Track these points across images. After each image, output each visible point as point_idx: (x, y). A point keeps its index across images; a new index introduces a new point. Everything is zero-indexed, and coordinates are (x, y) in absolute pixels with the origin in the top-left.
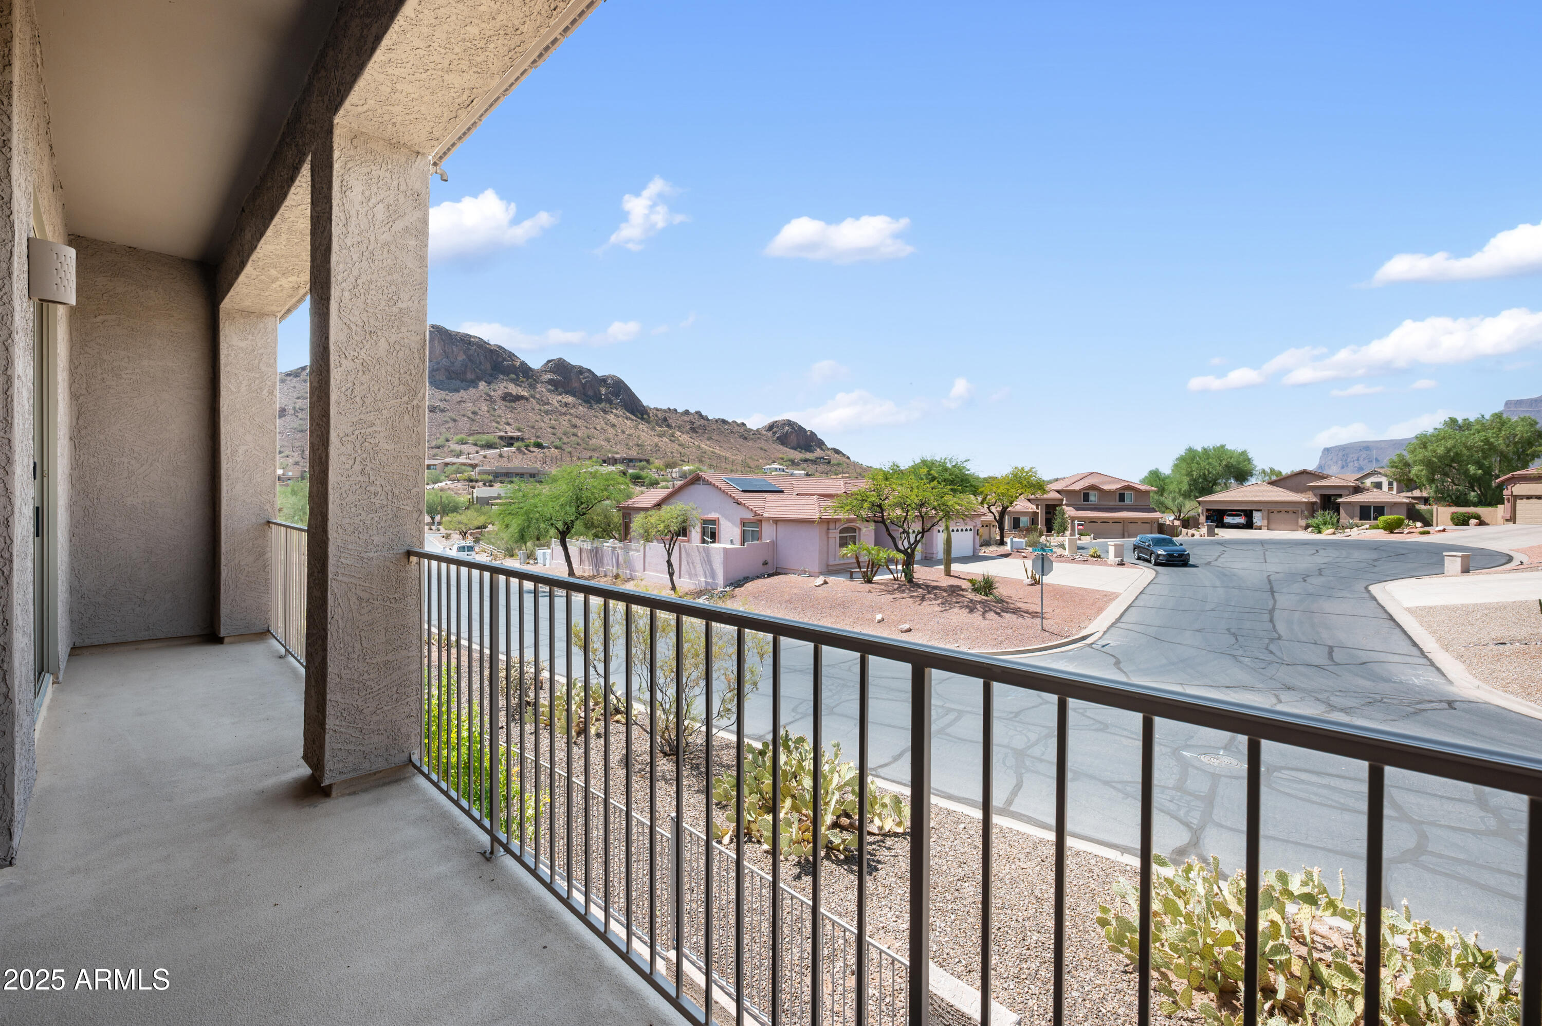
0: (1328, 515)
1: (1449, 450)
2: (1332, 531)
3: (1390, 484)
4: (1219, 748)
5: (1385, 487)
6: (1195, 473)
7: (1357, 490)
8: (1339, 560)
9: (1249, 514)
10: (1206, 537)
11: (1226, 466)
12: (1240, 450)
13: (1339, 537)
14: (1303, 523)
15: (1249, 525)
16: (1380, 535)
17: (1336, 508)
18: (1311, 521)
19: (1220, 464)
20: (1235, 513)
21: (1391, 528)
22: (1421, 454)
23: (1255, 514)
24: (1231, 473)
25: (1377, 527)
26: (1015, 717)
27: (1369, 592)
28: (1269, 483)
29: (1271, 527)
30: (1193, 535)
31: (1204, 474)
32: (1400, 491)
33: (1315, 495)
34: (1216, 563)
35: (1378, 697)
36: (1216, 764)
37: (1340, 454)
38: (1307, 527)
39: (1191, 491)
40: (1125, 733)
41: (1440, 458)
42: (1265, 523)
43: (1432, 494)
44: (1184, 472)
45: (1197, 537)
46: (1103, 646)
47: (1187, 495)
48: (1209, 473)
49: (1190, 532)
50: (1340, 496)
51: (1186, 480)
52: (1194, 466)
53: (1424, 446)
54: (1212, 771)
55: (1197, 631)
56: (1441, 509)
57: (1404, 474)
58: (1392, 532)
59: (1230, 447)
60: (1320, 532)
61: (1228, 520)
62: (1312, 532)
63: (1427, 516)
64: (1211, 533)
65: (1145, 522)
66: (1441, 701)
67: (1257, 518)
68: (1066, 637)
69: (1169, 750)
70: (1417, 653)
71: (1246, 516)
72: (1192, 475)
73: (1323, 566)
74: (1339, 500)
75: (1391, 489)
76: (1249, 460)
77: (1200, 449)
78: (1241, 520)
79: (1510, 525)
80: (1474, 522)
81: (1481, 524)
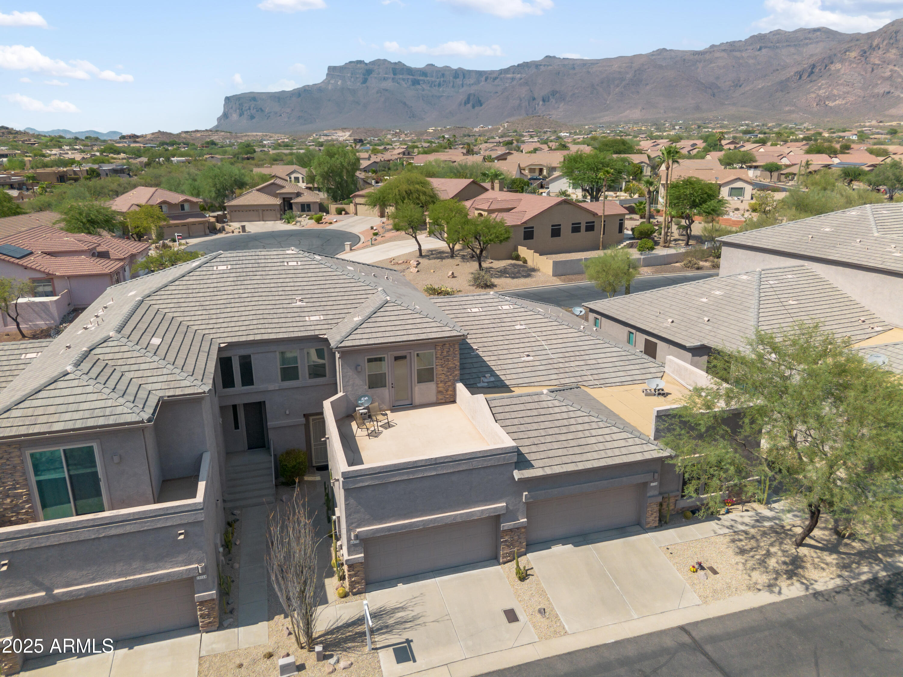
0: (288, 212)
2: (294, 222)
3: (303, 178)
5: (300, 180)
7: (298, 195)
14: (279, 216)
16: (313, 224)
17: (291, 207)
21: (318, 219)
25: (311, 219)
28: (258, 191)
29: (265, 219)
33: (281, 199)
38: (282, 219)
50: (292, 199)
56: (332, 206)
58: (318, 222)
62: (285, 223)
63: (327, 208)
74: (292, 202)
79: (356, 217)
80: (343, 212)
81: (347, 213)
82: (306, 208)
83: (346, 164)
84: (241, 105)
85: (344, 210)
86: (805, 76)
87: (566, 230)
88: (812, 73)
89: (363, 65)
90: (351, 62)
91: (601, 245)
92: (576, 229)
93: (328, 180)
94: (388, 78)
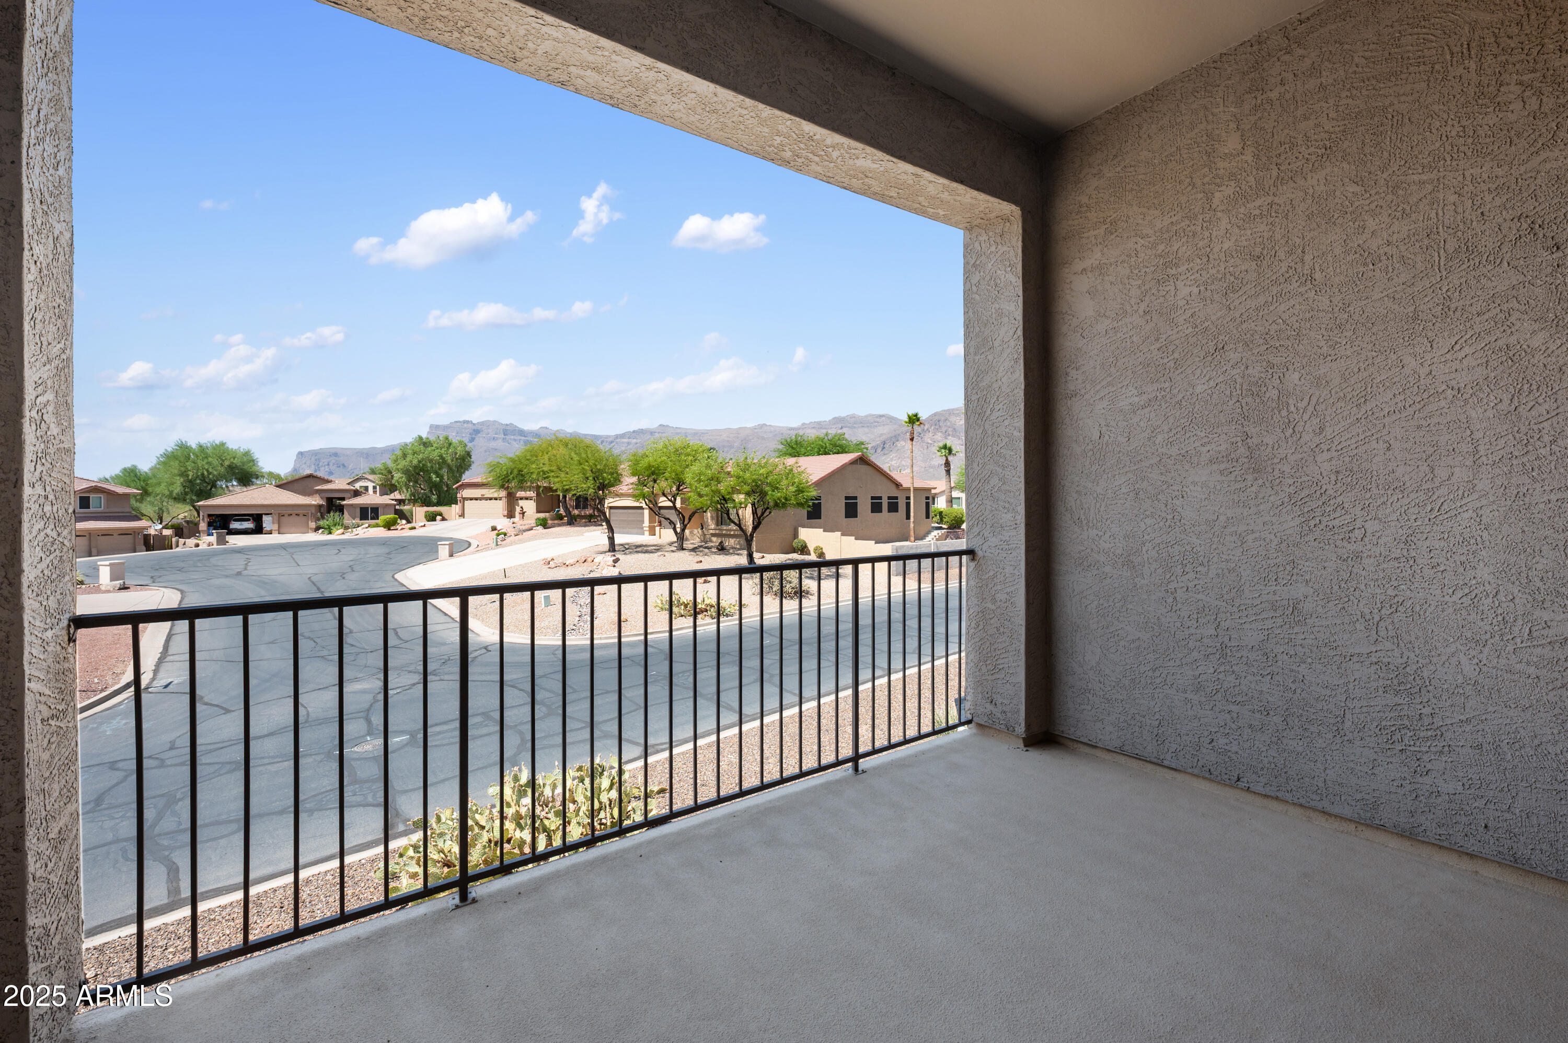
0: (334, 516)
1: (420, 462)
2: (341, 531)
3: (374, 488)
4: (363, 736)
5: (371, 490)
6: (191, 474)
7: (356, 493)
8: (360, 556)
9: (257, 519)
10: (215, 546)
11: (229, 466)
12: (244, 447)
13: (347, 536)
14: (313, 525)
15: (259, 530)
16: (379, 532)
17: (341, 509)
18: (321, 523)
19: (222, 465)
20: (241, 518)
21: (389, 526)
22: (403, 464)
23: (265, 518)
24: (234, 474)
25: (377, 526)
26: (98, 805)
27: (396, 580)
28: (277, 486)
29: (282, 531)
30: (197, 545)
31: (203, 474)
32: (381, 495)
33: (322, 498)
34: (245, 573)
35: (446, 657)
36: (371, 749)
37: (313, 459)
38: (317, 529)
39: (186, 494)
40: (266, 761)
41: (415, 467)
42: (276, 527)
43: (408, 497)
44: (176, 472)
45: (203, 546)
46: (166, 686)
47: (179, 499)
48: (209, 473)
49: (191, 542)
50: (343, 499)
51: (179, 481)
52: (190, 465)
53: (405, 456)
54: (371, 755)
55: (272, 643)
56: (419, 509)
57: (388, 480)
58: (389, 529)
59: (232, 445)
60: (330, 533)
61: (235, 525)
62: (323, 533)
63: (408, 515)
64: (221, 541)
65: (124, 533)
66: (480, 649)
67: (267, 522)
68: (102, 690)
69: (322, 756)
70: (450, 620)
71: (254, 520)
72: (188, 476)
73: (351, 563)
74: (344, 503)
75: (375, 492)
76: (253, 461)
77: (194, 446)
78: (249, 525)
79: (462, 519)
80: (439, 518)
81: (444, 519)
82: (368, 513)
83: (449, 459)
84: (318, 460)
85: (441, 515)
86: (879, 450)
87: (864, 506)
88: (884, 448)
89: (470, 425)
90: (456, 422)
91: (912, 533)
92: (876, 507)
93: (416, 482)
94: (497, 439)
